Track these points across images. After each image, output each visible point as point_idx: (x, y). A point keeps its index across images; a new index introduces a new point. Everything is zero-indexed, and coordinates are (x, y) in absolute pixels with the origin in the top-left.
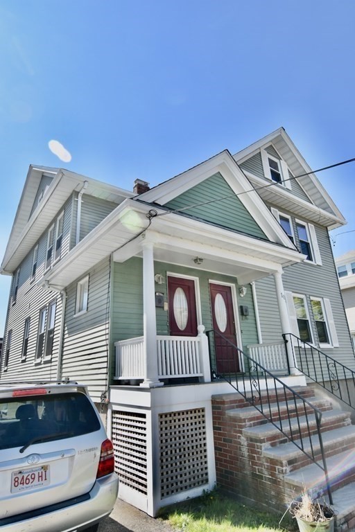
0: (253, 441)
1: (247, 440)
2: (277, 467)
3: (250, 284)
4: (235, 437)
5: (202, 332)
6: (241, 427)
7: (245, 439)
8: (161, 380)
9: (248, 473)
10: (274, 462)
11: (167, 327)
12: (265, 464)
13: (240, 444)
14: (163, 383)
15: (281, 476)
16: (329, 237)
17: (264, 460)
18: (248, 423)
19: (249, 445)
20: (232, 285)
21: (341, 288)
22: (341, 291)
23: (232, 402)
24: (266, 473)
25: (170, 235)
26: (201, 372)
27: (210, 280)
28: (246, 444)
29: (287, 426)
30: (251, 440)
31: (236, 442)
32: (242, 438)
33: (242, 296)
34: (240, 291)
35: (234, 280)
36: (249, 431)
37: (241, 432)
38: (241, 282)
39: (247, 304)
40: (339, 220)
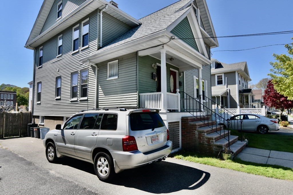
0: (200, 133)
1: (198, 132)
2: (211, 140)
3: (183, 72)
4: (193, 131)
5: (178, 92)
6: (196, 128)
7: (197, 132)
8: (168, 110)
9: (197, 143)
10: (209, 139)
11: (156, 89)
12: (206, 140)
13: (195, 134)
14: (169, 111)
15: (212, 143)
16: (210, 52)
17: (205, 138)
18: (198, 127)
19: (198, 134)
20: (177, 71)
21: (211, 74)
22: (211, 75)
23: (190, 119)
24: (206, 143)
25: (171, 47)
26: (177, 108)
27: (170, 69)
28: (197, 133)
29: (215, 127)
30: (200, 132)
31: (193, 133)
32: (196, 132)
33: (180, 77)
34: (180, 75)
35: (178, 69)
36: (200, 129)
37: (196, 130)
38: (181, 71)
39: (181, 81)
40: (217, 44)
